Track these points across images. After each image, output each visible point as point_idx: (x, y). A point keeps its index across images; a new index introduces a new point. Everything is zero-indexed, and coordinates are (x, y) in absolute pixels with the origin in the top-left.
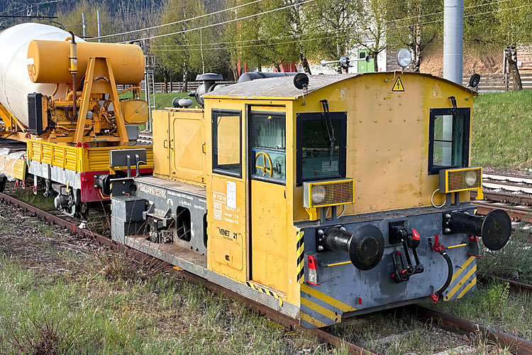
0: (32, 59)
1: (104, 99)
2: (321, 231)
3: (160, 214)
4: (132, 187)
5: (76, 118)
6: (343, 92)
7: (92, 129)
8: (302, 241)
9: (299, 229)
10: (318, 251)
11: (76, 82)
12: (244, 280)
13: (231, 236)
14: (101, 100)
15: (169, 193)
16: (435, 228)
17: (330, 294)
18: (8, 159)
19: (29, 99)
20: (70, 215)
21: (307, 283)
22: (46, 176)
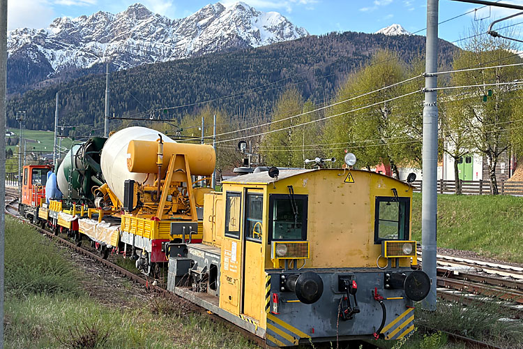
0: (130, 154)
1: (182, 186)
2: (283, 277)
3: (200, 270)
4: (185, 251)
5: (158, 200)
6: (305, 181)
7: (171, 209)
8: (269, 282)
9: (267, 274)
10: (281, 291)
11: (161, 172)
12: (238, 314)
13: (233, 281)
14: (179, 187)
15: (206, 254)
16: (377, 283)
17: (291, 323)
18: (108, 231)
19: (126, 184)
20: (146, 274)
21: (272, 313)
22: (131, 243)
